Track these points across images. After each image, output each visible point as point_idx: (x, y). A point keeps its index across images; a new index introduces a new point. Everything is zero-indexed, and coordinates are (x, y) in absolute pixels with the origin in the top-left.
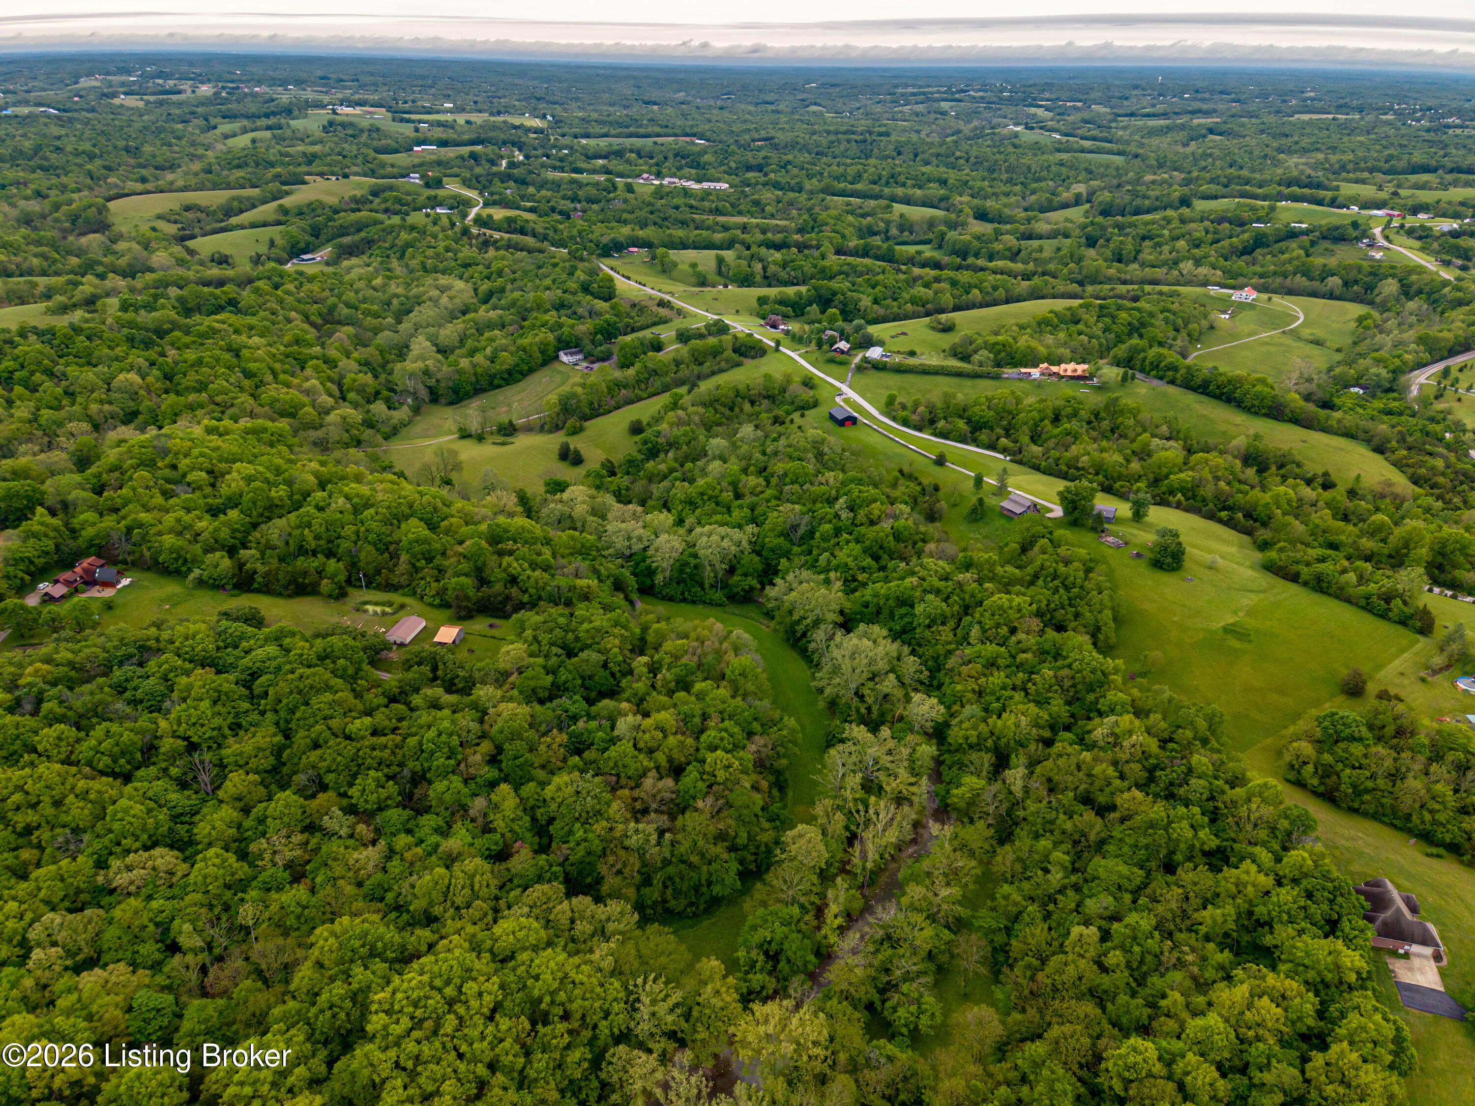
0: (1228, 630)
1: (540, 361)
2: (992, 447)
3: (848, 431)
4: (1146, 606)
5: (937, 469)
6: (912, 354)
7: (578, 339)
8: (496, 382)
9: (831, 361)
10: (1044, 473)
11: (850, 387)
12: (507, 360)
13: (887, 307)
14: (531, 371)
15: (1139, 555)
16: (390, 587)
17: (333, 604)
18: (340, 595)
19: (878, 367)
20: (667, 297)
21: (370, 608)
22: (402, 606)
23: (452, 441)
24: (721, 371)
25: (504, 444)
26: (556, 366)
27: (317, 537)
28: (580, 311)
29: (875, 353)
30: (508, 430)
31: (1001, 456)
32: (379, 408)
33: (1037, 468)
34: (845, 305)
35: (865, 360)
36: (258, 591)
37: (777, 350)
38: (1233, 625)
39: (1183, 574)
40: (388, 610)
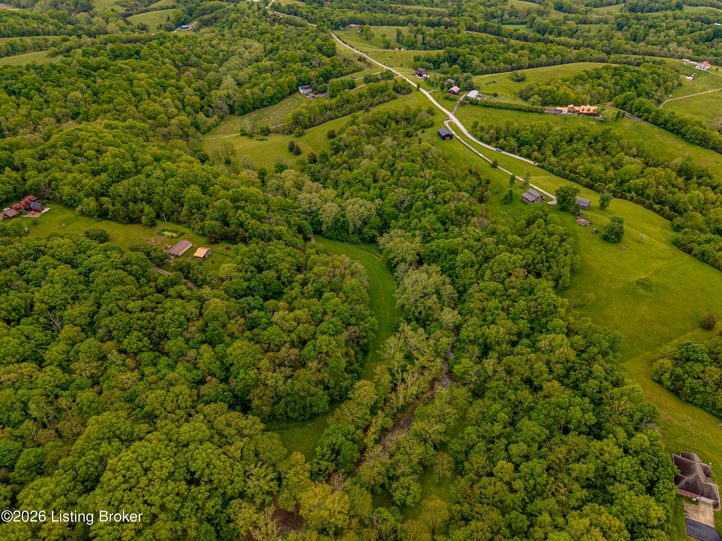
0: (639, 283)
1: (288, 92)
2: (528, 156)
3: (447, 143)
4: (594, 264)
5: (492, 169)
6: (495, 95)
7: (310, 80)
8: (265, 103)
9: (447, 98)
10: (555, 174)
11: (454, 115)
12: (270, 91)
13: (489, 65)
14: (283, 98)
15: (596, 232)
16: (178, 222)
17: (148, 230)
18: (153, 225)
19: (473, 103)
20: (365, 55)
21: (166, 233)
22: (182, 234)
23: (236, 137)
24: (384, 102)
25: (262, 140)
26: (297, 95)
27: (143, 192)
28: (314, 63)
29: (473, 94)
30: (266, 132)
31: (532, 163)
32: (201, 116)
33: (551, 171)
34: (464, 63)
35: (466, 98)
36: (111, 219)
37: (418, 90)
38: (644, 280)
39: (621, 245)
40: (174, 235)
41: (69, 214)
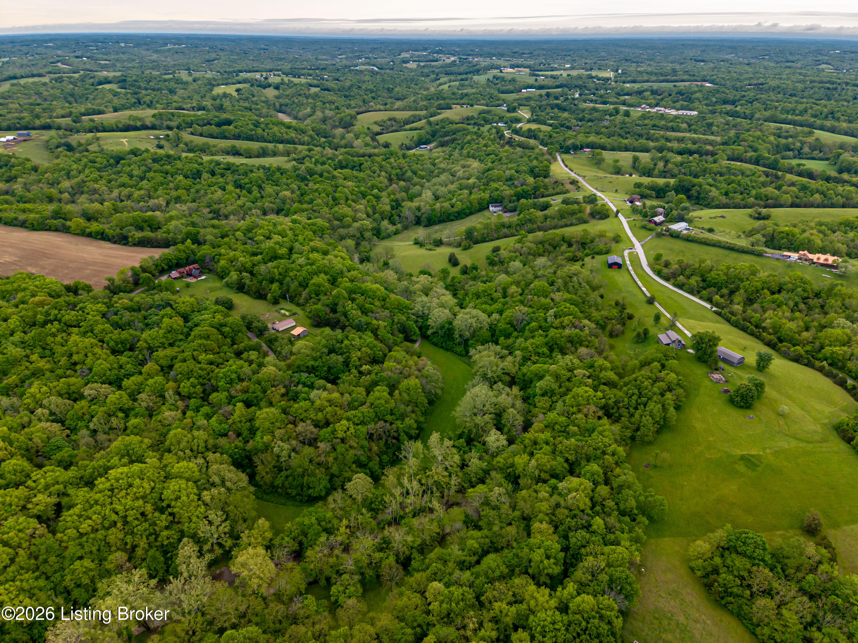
0: (743, 458)
1: (477, 208)
2: (710, 300)
3: (614, 273)
4: (698, 425)
5: (646, 306)
6: (711, 230)
7: (503, 198)
8: (451, 218)
9: (644, 227)
10: (732, 325)
11: (642, 246)
12: (459, 206)
13: (733, 198)
14: (471, 214)
15: (727, 391)
16: (298, 305)
17: (271, 306)
18: (276, 302)
19: (676, 236)
20: (580, 179)
21: (283, 311)
22: (294, 314)
23: (409, 245)
24: (572, 225)
25: (430, 250)
26: (486, 213)
27: (280, 274)
28: (516, 182)
29: (679, 227)
30: (439, 243)
31: (708, 306)
32: (385, 223)
33: (728, 320)
34: (699, 194)
35: (668, 230)
36: (245, 293)
37: (617, 216)
38: (753, 456)
39: (750, 413)
40: (287, 313)
41: (218, 284)
